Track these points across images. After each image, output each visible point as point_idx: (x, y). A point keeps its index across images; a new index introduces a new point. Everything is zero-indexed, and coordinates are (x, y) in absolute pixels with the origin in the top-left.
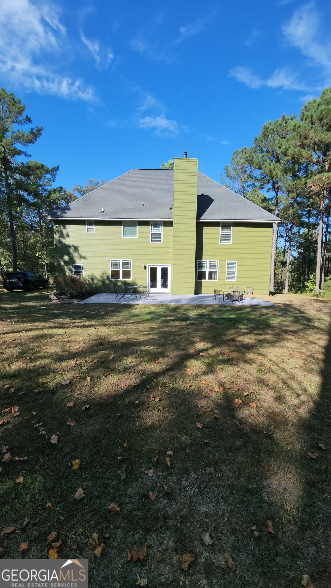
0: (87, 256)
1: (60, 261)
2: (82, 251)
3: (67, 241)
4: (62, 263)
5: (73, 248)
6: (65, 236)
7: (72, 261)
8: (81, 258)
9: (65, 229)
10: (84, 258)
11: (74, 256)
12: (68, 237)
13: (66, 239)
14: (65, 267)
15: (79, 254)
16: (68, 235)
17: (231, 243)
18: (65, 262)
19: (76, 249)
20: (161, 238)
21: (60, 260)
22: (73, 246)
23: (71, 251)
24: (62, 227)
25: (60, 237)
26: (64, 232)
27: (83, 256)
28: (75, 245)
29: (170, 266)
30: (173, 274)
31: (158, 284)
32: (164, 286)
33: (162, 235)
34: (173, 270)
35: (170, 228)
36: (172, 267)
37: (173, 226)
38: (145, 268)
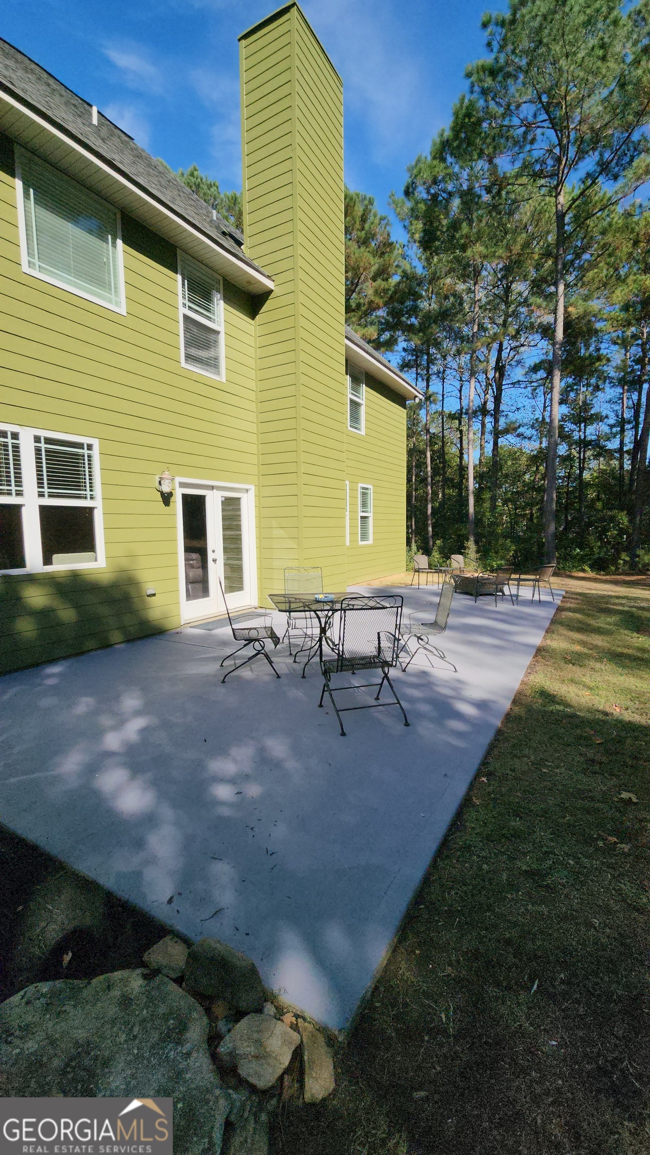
17: (362, 433)
20: (218, 357)
29: (252, 493)
30: (260, 528)
31: (216, 571)
32: (234, 580)
33: (222, 338)
34: (259, 507)
35: (239, 318)
36: (259, 497)
37: (253, 318)
38: (167, 498)
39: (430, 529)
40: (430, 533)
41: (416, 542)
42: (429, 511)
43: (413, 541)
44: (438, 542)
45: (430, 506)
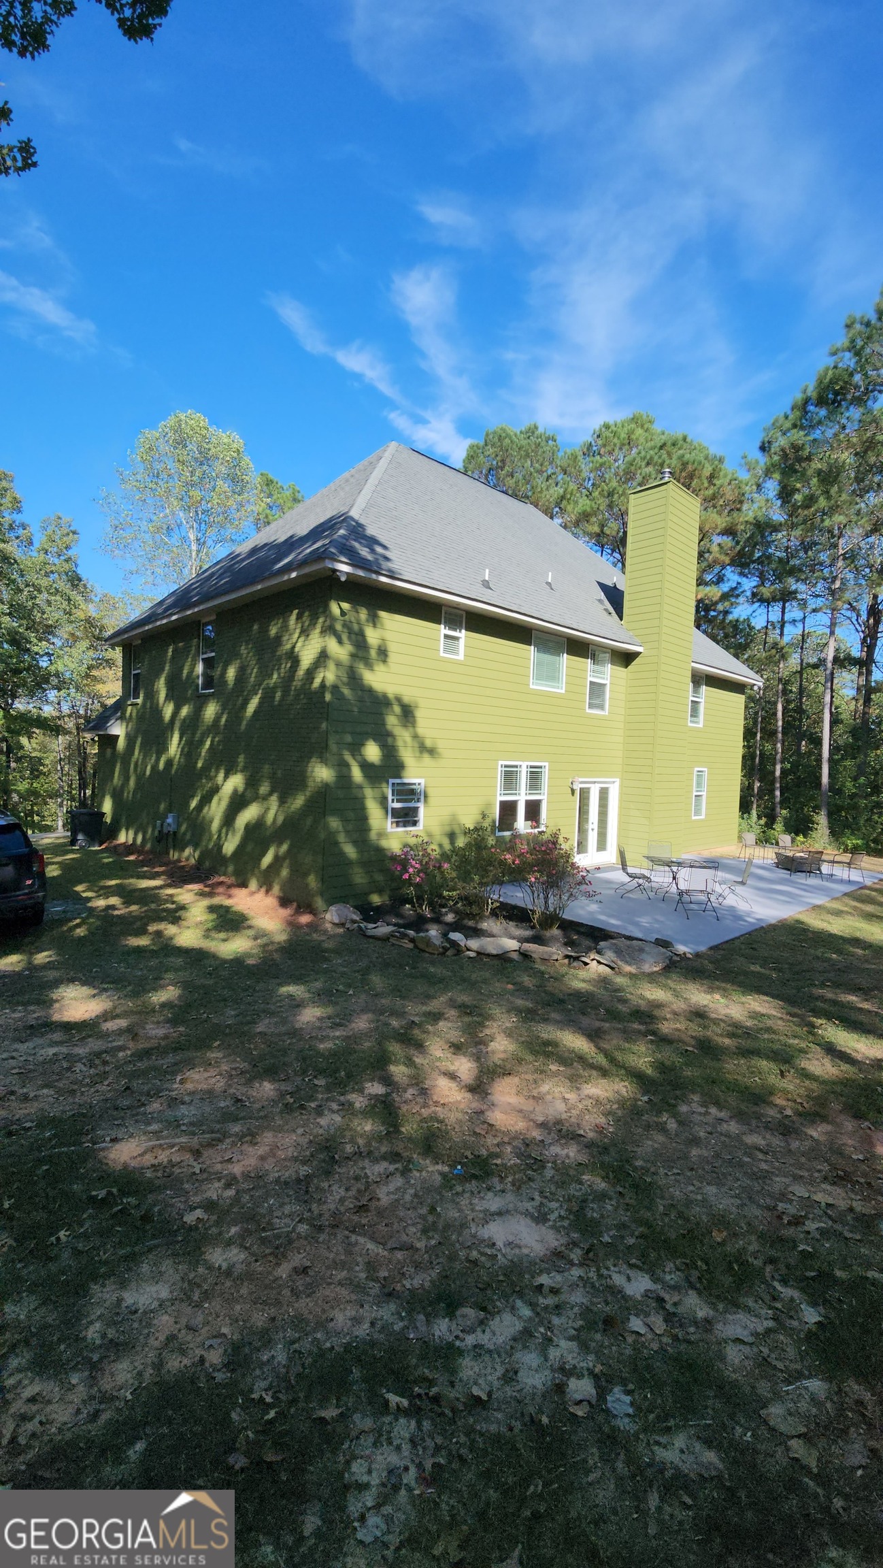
0: (441, 745)
1: (348, 766)
2: (425, 724)
3: (378, 679)
4: (357, 774)
5: (397, 709)
6: (373, 653)
7: (392, 766)
8: (421, 752)
9: (375, 626)
10: (432, 752)
11: (400, 743)
12: (384, 661)
13: (376, 668)
14: (369, 793)
15: (415, 736)
16: (383, 653)
17: (701, 725)
18: (366, 766)
19: (408, 714)
20: (603, 700)
21: (348, 758)
22: (399, 700)
23: (392, 721)
24: (363, 614)
25: (353, 656)
26: (373, 636)
27: (428, 743)
28: (406, 700)
29: (617, 785)
30: (621, 808)
31: (592, 838)
32: (602, 846)
33: (608, 689)
34: (622, 794)
35: (620, 671)
36: (621, 786)
37: (626, 667)
38: (573, 791)
39: (778, 793)
40: (778, 799)
41: (758, 806)
42: (778, 773)
43: (755, 806)
44: (784, 812)
45: (778, 767)
